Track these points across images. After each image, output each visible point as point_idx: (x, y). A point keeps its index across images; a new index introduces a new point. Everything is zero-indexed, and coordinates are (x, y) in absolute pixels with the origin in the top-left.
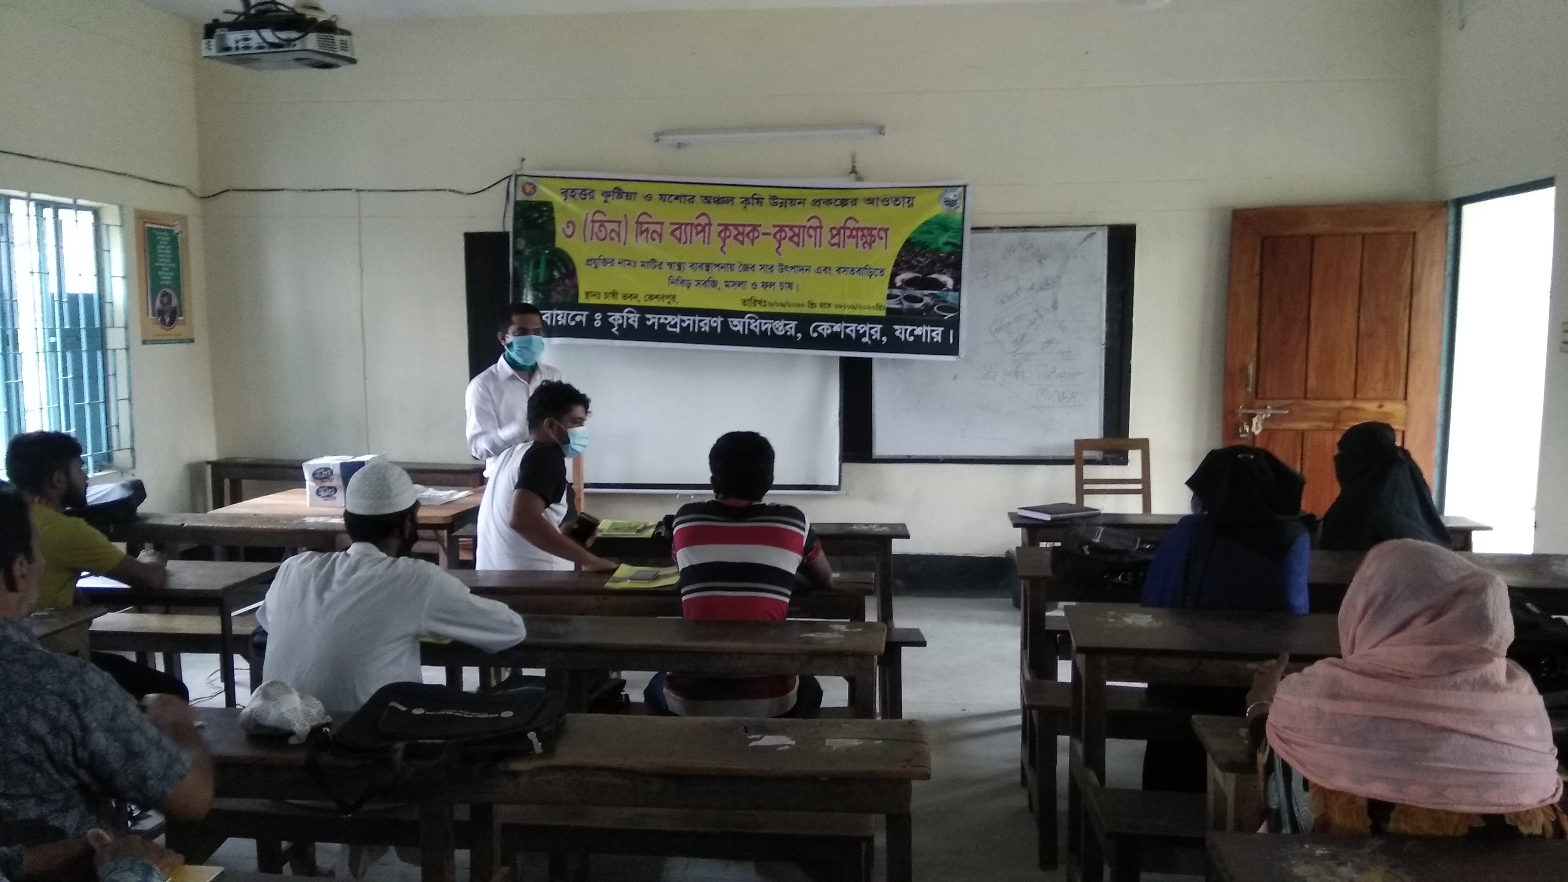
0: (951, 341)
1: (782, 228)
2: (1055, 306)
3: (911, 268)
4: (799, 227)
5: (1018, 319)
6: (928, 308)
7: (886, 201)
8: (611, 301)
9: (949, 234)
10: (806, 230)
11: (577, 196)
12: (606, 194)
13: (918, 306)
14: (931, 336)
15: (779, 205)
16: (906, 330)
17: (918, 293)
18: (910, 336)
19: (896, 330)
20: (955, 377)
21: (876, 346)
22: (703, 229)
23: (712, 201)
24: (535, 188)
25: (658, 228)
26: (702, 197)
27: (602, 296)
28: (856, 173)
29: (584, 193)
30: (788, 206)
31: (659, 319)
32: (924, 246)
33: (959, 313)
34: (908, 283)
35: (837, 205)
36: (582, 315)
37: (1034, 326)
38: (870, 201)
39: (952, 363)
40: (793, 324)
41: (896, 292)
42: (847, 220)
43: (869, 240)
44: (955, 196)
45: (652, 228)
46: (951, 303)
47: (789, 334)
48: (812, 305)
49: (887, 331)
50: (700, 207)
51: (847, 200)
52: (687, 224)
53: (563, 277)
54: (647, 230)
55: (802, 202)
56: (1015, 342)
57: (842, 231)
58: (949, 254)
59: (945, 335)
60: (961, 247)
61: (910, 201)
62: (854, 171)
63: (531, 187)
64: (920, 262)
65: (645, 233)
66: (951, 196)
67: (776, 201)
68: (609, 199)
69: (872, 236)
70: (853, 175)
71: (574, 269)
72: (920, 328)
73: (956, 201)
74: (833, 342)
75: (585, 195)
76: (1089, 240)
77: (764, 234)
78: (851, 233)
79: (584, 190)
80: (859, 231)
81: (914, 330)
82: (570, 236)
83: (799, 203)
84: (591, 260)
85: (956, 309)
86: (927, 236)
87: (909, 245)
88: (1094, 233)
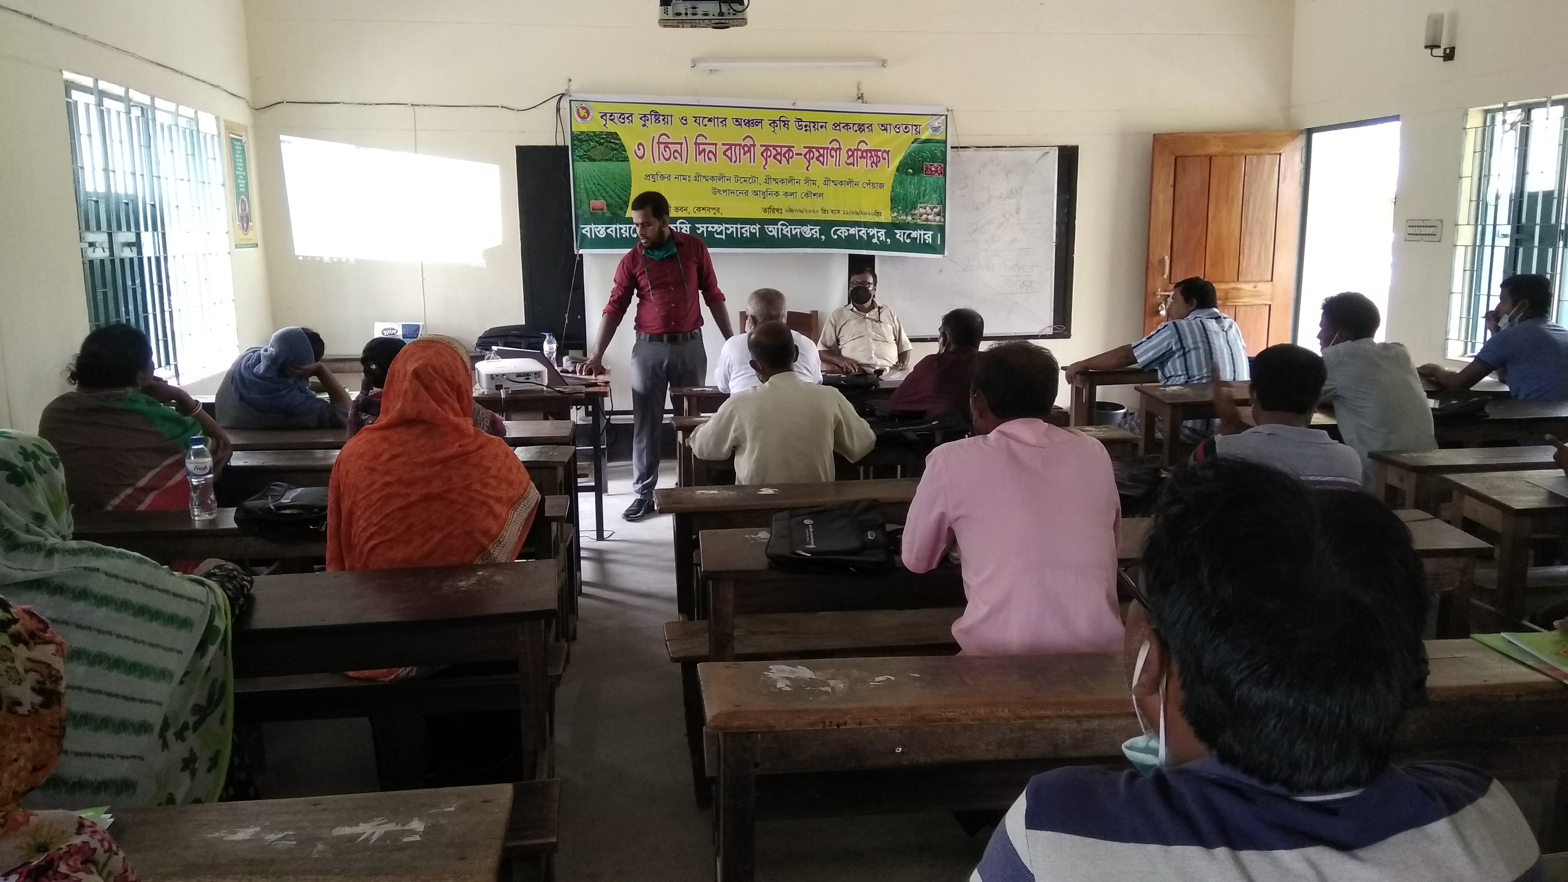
2: (1018, 212)
5: (990, 222)
20: (941, 270)
28: (863, 99)
37: (1002, 228)
39: (940, 259)
56: (987, 241)
62: (860, 97)
70: (860, 100)
76: (1044, 157)
88: (1048, 152)
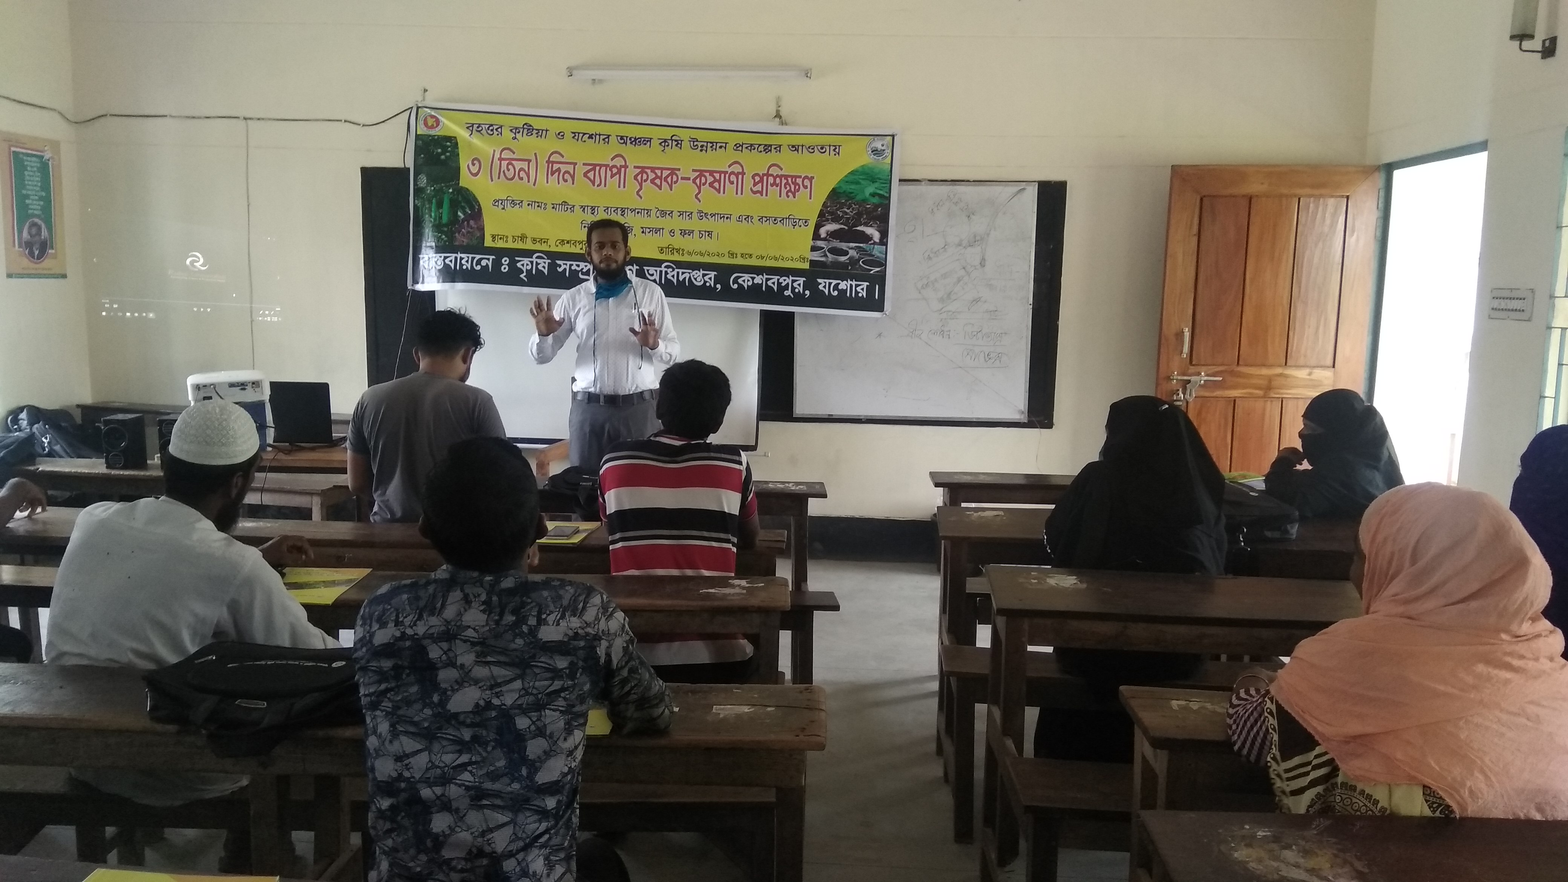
0: (877, 297)
1: (701, 173)
2: (983, 264)
3: (836, 220)
4: (720, 173)
5: (944, 276)
6: (853, 262)
7: (811, 149)
8: (519, 245)
9: (876, 185)
10: (727, 176)
11: (484, 132)
12: (515, 130)
13: (843, 259)
14: (856, 290)
15: (699, 148)
16: (830, 284)
17: (843, 246)
18: (834, 291)
19: (821, 284)
20: (880, 335)
21: (799, 300)
22: (619, 171)
23: (629, 142)
24: (438, 121)
25: (570, 168)
26: (617, 136)
27: (510, 239)
28: (780, 117)
29: (491, 128)
30: (709, 149)
31: (571, 265)
32: (849, 196)
33: (886, 268)
34: (833, 235)
35: (761, 152)
36: (488, 259)
37: (962, 282)
38: (795, 148)
39: (877, 319)
40: (713, 274)
41: (820, 243)
42: (770, 167)
43: (793, 190)
44: (883, 145)
45: (564, 168)
46: (878, 257)
47: (708, 284)
48: (732, 255)
49: (811, 284)
50: (614, 147)
51: (771, 146)
52: (601, 166)
53: (468, 218)
54: (559, 170)
55: (724, 145)
56: (942, 300)
57: (765, 178)
58: (876, 206)
59: (871, 290)
60: (889, 198)
61: (836, 149)
62: (778, 115)
63: (434, 120)
64: (846, 213)
65: (557, 173)
66: (878, 145)
67: (695, 143)
68: (519, 136)
69: (795, 184)
70: (777, 120)
71: (480, 209)
72: (845, 282)
73: (884, 150)
74: (754, 294)
75: (492, 130)
76: (1019, 196)
77: (682, 178)
78: (775, 180)
79: (492, 125)
80: (783, 179)
81: (839, 284)
82: (476, 175)
83: (721, 147)
84: (496, 201)
85: (883, 264)
86: (853, 187)
87: (834, 194)
88: (1024, 189)
